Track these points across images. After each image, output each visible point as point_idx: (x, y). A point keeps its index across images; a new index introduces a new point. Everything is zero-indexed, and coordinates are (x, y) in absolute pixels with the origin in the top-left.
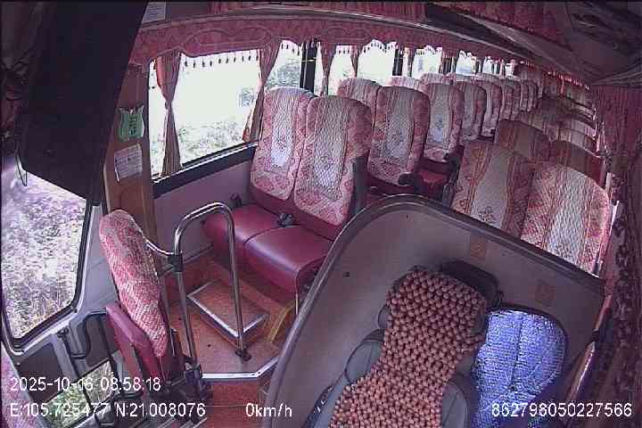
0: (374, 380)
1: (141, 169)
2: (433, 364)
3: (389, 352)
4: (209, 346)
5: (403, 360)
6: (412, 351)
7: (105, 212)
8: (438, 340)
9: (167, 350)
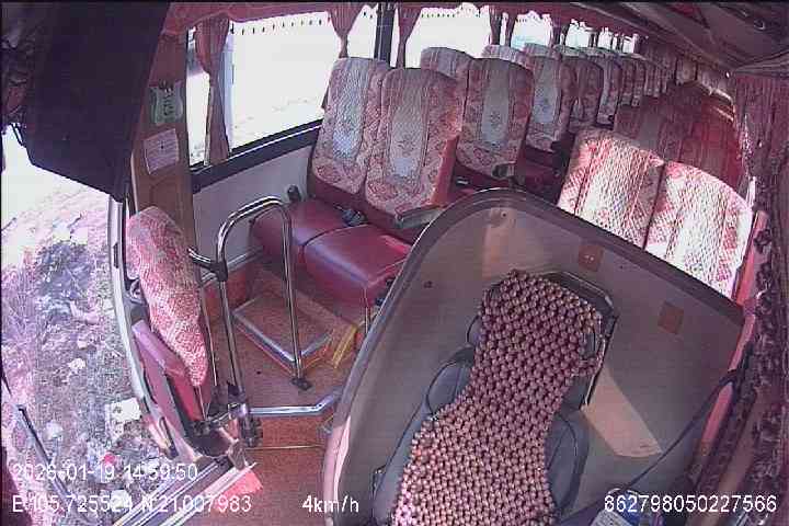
0: (462, 409)
1: (177, 159)
2: (536, 391)
3: (481, 374)
4: (259, 373)
5: (498, 384)
6: (509, 373)
7: (133, 212)
8: (542, 361)
9: (207, 377)
